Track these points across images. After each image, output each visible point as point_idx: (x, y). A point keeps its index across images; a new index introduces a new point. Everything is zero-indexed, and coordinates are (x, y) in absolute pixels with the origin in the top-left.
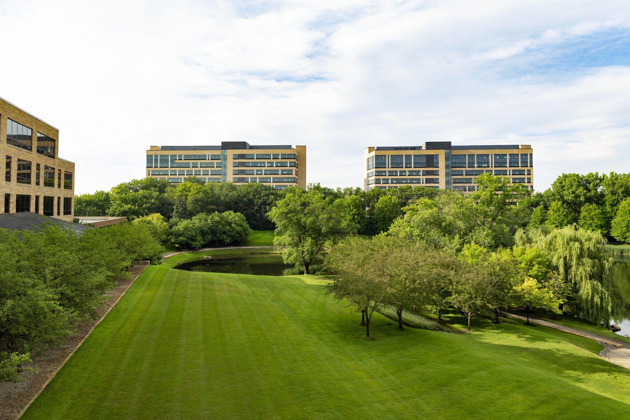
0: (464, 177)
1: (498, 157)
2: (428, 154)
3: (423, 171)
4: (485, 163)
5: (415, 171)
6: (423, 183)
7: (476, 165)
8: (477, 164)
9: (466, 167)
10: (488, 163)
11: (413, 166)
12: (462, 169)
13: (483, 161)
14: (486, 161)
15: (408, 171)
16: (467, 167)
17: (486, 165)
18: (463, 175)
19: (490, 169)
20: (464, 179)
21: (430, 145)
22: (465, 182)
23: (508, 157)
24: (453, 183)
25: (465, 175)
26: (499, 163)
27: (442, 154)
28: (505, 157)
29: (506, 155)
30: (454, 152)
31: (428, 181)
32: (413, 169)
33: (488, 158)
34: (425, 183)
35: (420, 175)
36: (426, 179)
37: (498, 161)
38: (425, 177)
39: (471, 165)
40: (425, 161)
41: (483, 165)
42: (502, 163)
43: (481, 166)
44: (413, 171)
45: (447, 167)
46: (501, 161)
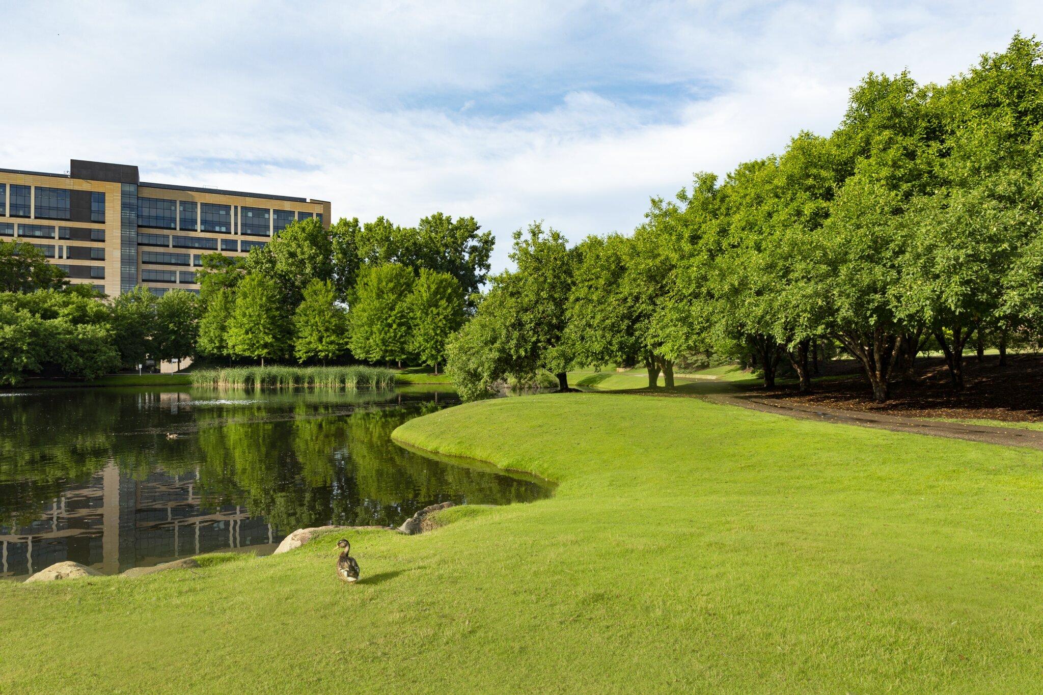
0: (171, 250)
1: (250, 214)
2: (77, 188)
3: (60, 228)
4: (220, 224)
5: (40, 227)
6: (61, 257)
7: (199, 227)
8: (202, 224)
9: (175, 229)
10: (228, 225)
11: (32, 215)
12: (166, 232)
13: (216, 219)
14: (223, 220)
15: (19, 225)
16: (178, 228)
17: (224, 229)
18: (168, 246)
19: (231, 237)
20: (171, 255)
21: (80, 168)
22: (173, 261)
23: (272, 216)
24: (144, 263)
25: (174, 247)
26: (251, 226)
27: (113, 195)
28: (267, 216)
29: (268, 211)
30: (146, 193)
31: (74, 253)
32: (32, 221)
33: (228, 214)
34: (68, 258)
35: (54, 238)
36: (70, 249)
37: (249, 222)
38: (65, 244)
39: (189, 225)
40: (68, 206)
41: (217, 229)
42: (259, 226)
43: (210, 229)
44: (33, 227)
45: (125, 224)
46: (256, 221)
